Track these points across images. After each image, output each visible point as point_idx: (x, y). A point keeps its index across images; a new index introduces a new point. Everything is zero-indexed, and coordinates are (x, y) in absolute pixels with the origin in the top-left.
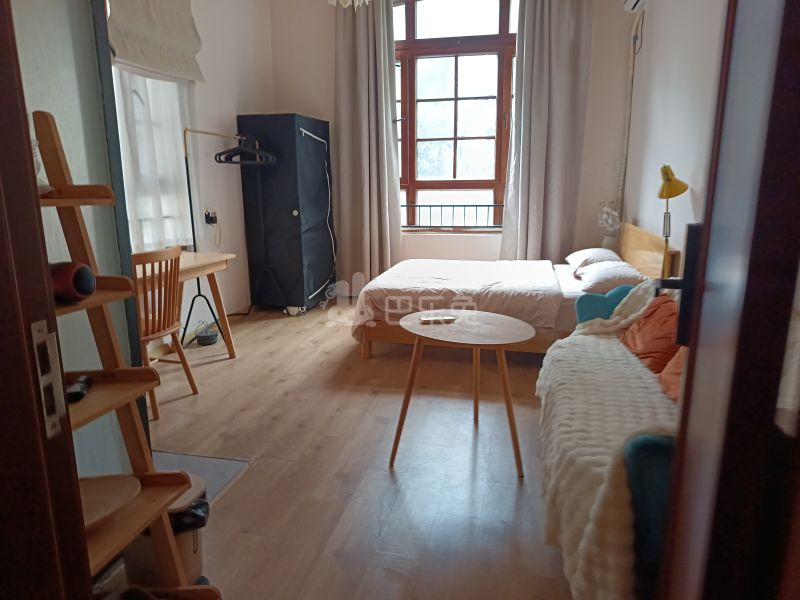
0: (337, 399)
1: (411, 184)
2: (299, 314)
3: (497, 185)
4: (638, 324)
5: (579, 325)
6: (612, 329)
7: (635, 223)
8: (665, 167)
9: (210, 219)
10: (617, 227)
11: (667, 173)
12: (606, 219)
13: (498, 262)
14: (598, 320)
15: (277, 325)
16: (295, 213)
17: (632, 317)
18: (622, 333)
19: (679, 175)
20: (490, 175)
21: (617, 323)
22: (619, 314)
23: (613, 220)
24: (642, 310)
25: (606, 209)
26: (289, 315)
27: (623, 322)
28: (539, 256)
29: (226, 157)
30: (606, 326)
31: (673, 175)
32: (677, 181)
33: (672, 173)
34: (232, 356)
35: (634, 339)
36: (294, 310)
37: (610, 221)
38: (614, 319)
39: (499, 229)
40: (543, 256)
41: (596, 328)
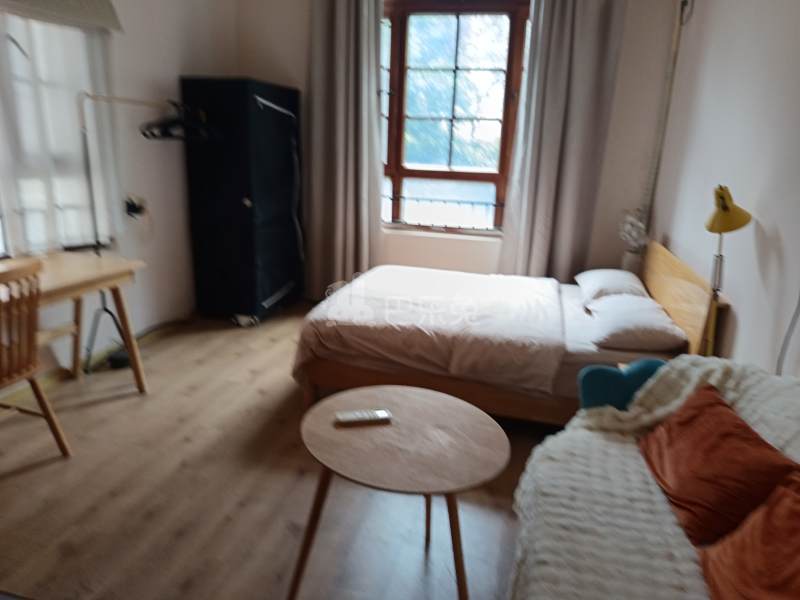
0: (250, 479)
1: (396, 171)
2: (251, 325)
3: (500, 179)
4: (669, 431)
5: (582, 412)
6: (627, 426)
7: (666, 243)
8: (721, 188)
9: (133, 208)
10: (642, 242)
11: (723, 198)
12: (630, 230)
13: (493, 276)
14: (610, 410)
15: (220, 340)
16: (248, 203)
17: (660, 412)
18: (643, 435)
19: (739, 200)
20: (492, 168)
21: (636, 418)
22: (641, 404)
23: (639, 233)
24: (675, 405)
25: (631, 219)
26: (238, 326)
27: (646, 419)
28: (544, 271)
29: (161, 129)
30: (620, 420)
31: (731, 199)
32: (737, 209)
33: (729, 196)
34: (141, 389)
35: (661, 455)
36: (244, 320)
37: (634, 234)
38: (634, 410)
39: (499, 233)
40: (549, 272)
41: (607, 422)
